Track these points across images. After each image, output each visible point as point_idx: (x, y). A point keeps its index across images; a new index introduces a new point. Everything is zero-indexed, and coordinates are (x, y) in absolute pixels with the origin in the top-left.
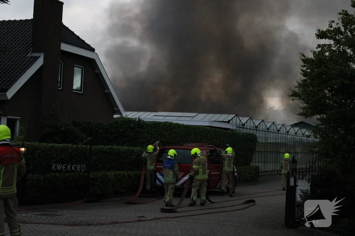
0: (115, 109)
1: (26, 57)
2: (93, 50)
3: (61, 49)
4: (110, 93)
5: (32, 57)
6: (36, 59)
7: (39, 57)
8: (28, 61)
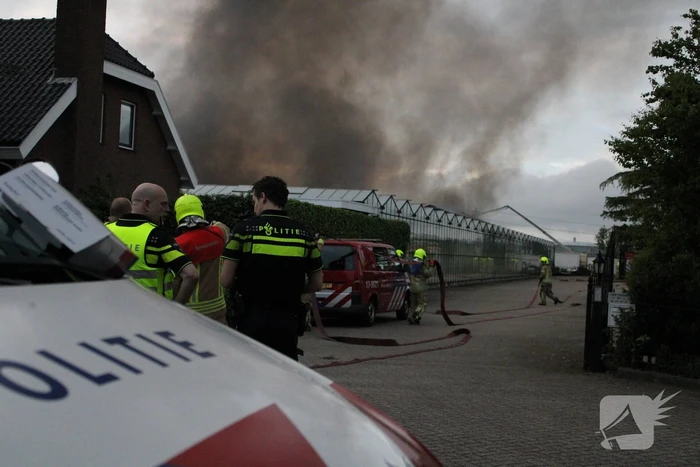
0: (182, 178)
1: (45, 84)
2: (151, 75)
3: (105, 71)
4: (177, 151)
5: (55, 85)
6: (64, 88)
7: (70, 84)
8: (50, 91)
